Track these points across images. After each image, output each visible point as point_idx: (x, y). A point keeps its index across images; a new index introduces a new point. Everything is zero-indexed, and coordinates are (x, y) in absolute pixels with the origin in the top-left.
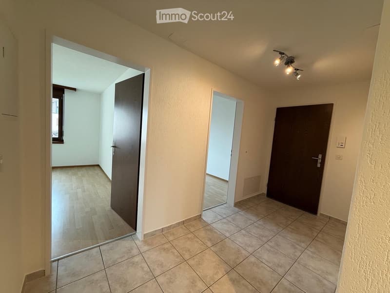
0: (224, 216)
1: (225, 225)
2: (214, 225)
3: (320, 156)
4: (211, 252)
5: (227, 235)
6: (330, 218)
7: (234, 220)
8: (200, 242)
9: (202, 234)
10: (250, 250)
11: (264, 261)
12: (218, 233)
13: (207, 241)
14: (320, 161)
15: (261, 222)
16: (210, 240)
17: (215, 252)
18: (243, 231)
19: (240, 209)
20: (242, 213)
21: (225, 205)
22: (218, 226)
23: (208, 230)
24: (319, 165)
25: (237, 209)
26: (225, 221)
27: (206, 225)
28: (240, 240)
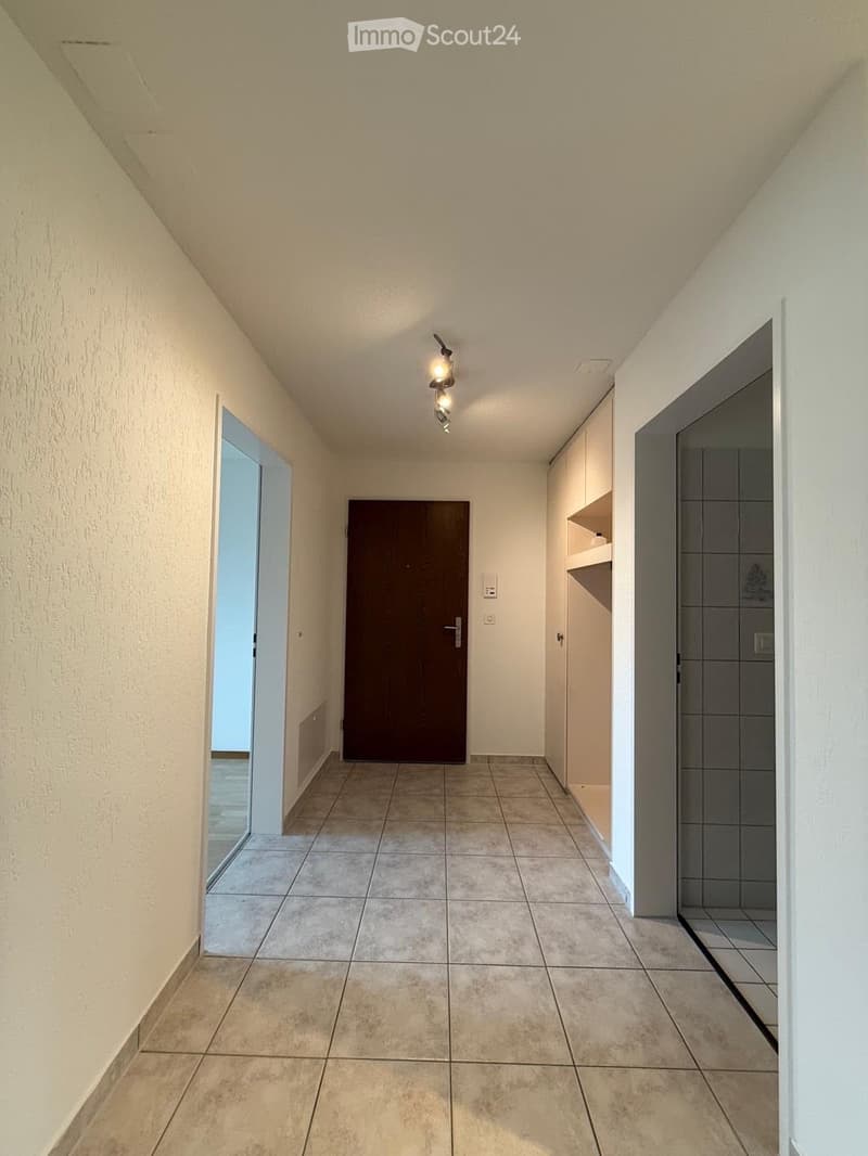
0: (281, 888)
1: (309, 921)
2: (273, 949)
3: (459, 620)
4: (349, 1070)
5: (342, 951)
6: (489, 759)
7: (317, 881)
8: (276, 1067)
9: (255, 1021)
10: (434, 950)
11: (486, 958)
12: (311, 966)
13: (297, 1038)
14: (459, 633)
15: (390, 847)
16: (305, 1021)
17: (362, 1056)
18: (372, 904)
19: (307, 834)
20: (323, 844)
21: (249, 845)
22: (287, 943)
23: (265, 984)
24: (458, 644)
25: (297, 840)
26: (294, 904)
27: (246, 973)
28: (388, 940)
